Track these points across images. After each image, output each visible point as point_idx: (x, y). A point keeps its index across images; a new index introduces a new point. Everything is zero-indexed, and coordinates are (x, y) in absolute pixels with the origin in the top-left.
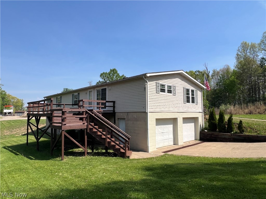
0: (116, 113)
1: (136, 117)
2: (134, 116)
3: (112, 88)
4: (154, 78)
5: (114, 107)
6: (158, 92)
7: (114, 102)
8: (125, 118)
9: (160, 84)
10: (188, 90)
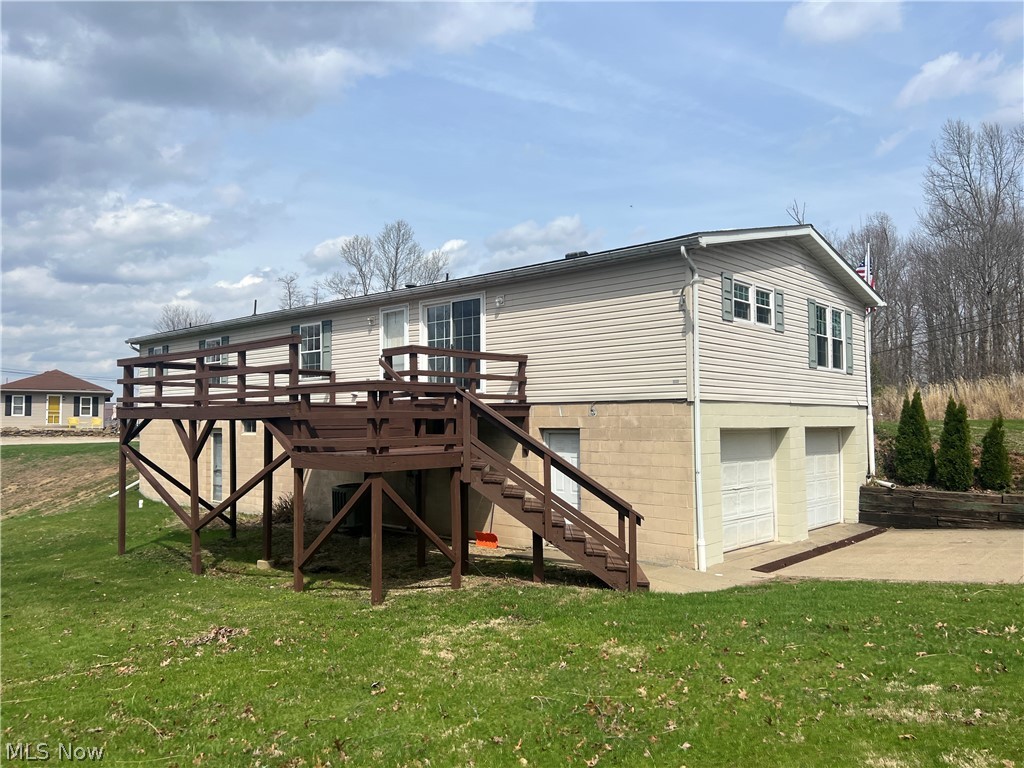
0: (532, 407)
1: (636, 423)
2: (627, 418)
3: (507, 298)
4: (716, 256)
5: (521, 381)
6: (727, 317)
7: (522, 361)
8: (580, 425)
9: (734, 282)
10: (820, 312)
